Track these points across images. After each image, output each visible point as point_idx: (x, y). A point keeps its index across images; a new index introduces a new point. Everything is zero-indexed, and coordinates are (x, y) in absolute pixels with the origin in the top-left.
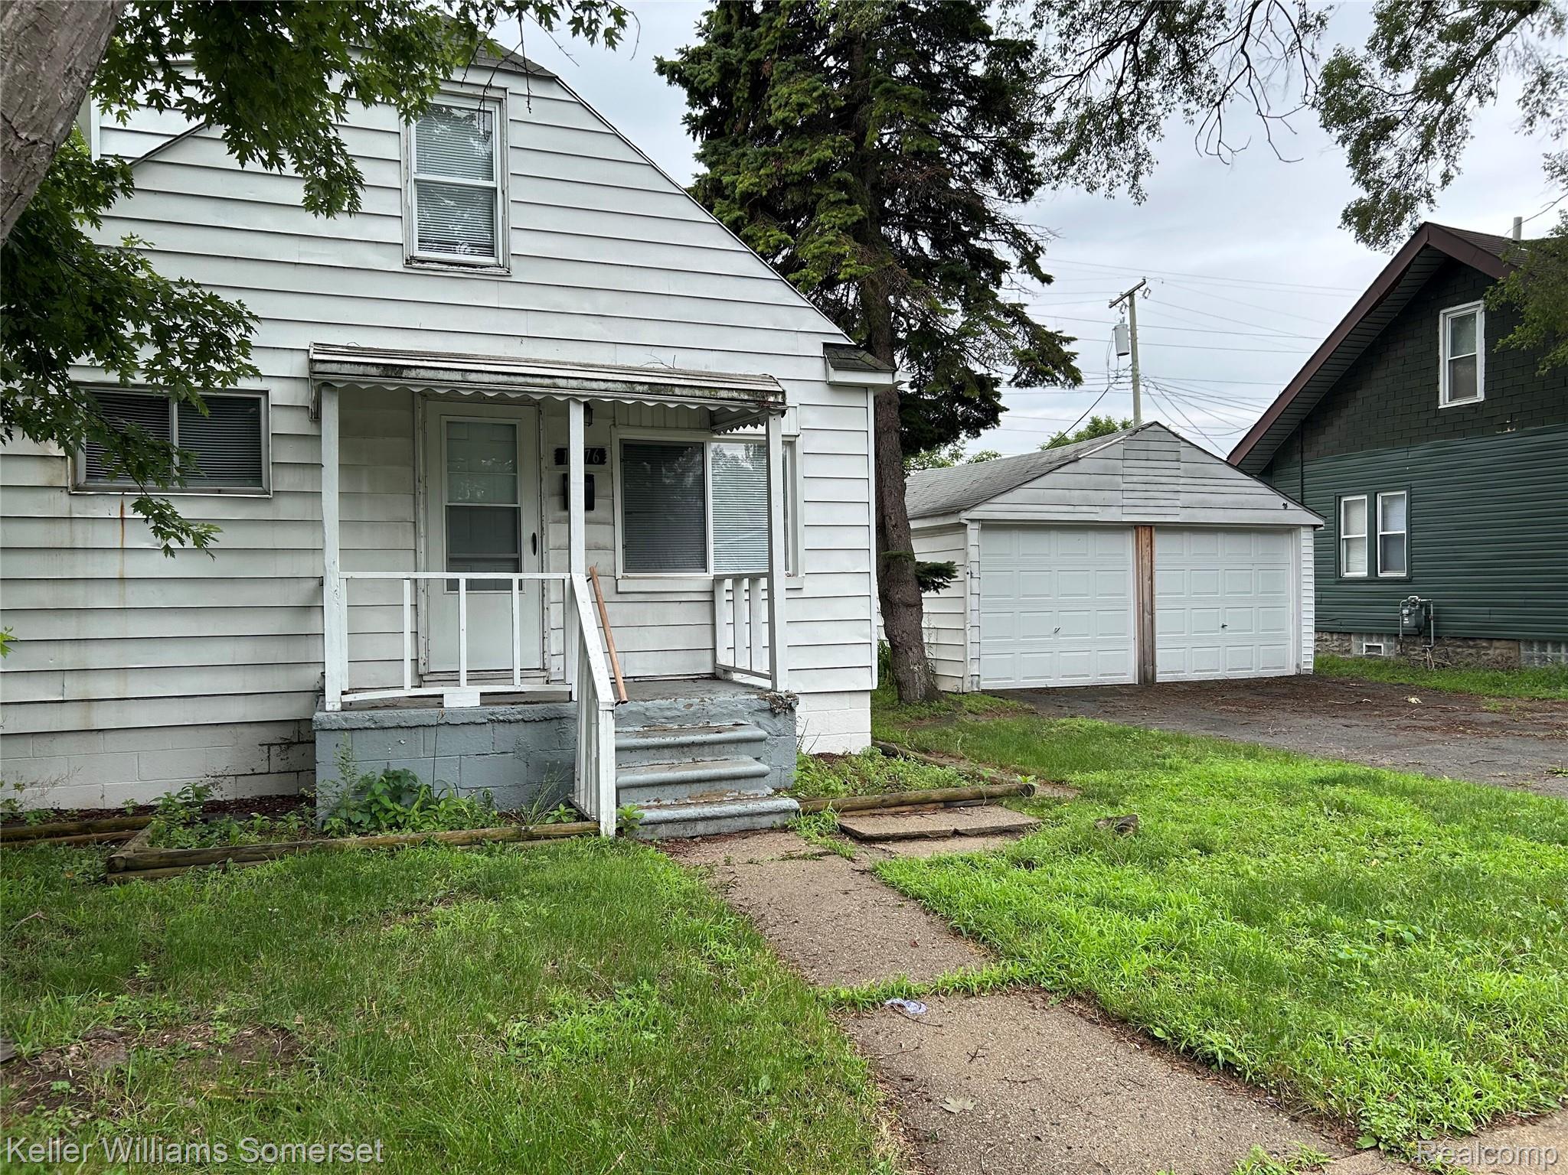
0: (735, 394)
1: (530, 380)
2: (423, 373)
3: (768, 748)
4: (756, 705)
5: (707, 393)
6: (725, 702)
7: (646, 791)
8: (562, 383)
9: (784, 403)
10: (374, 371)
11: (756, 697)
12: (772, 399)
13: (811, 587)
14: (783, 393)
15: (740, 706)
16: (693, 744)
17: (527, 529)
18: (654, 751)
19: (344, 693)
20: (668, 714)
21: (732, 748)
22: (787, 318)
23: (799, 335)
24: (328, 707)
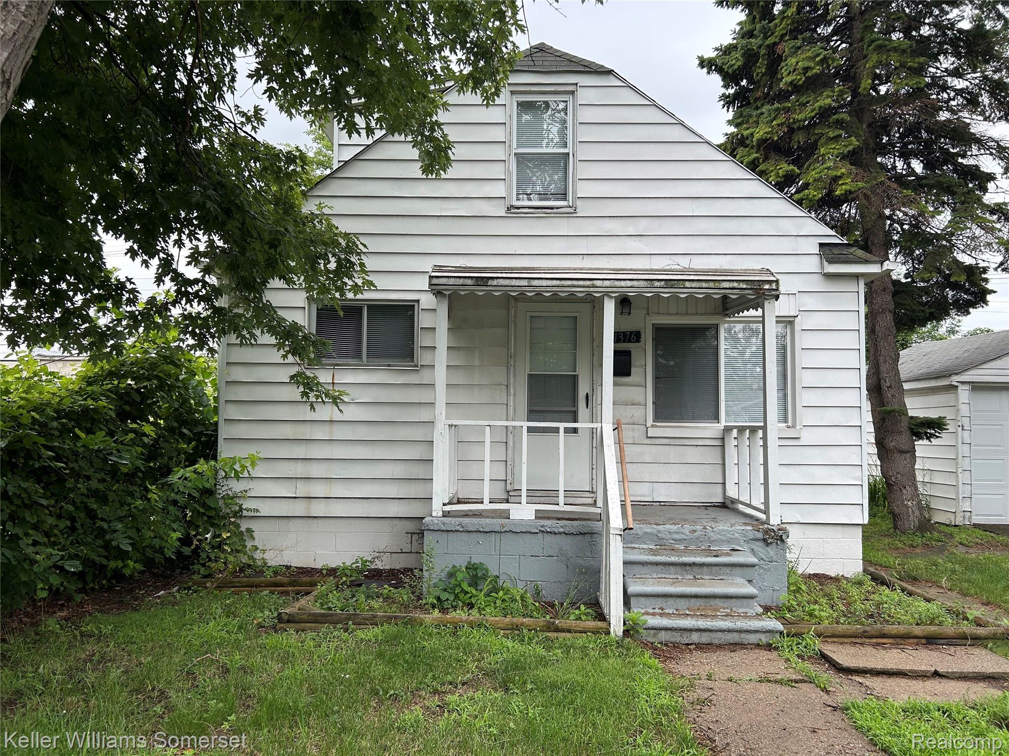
0: (735, 285)
1: (575, 283)
2: (502, 282)
3: (761, 571)
4: (751, 535)
5: (712, 285)
6: (723, 530)
7: (652, 600)
8: (598, 283)
9: (777, 290)
10: (469, 282)
11: (750, 528)
12: (767, 287)
13: (807, 437)
14: (777, 281)
15: (737, 535)
16: (694, 564)
17: (583, 389)
18: (662, 567)
19: (444, 505)
20: (676, 536)
21: (727, 570)
22: (788, 226)
23: (798, 238)
24: (434, 514)
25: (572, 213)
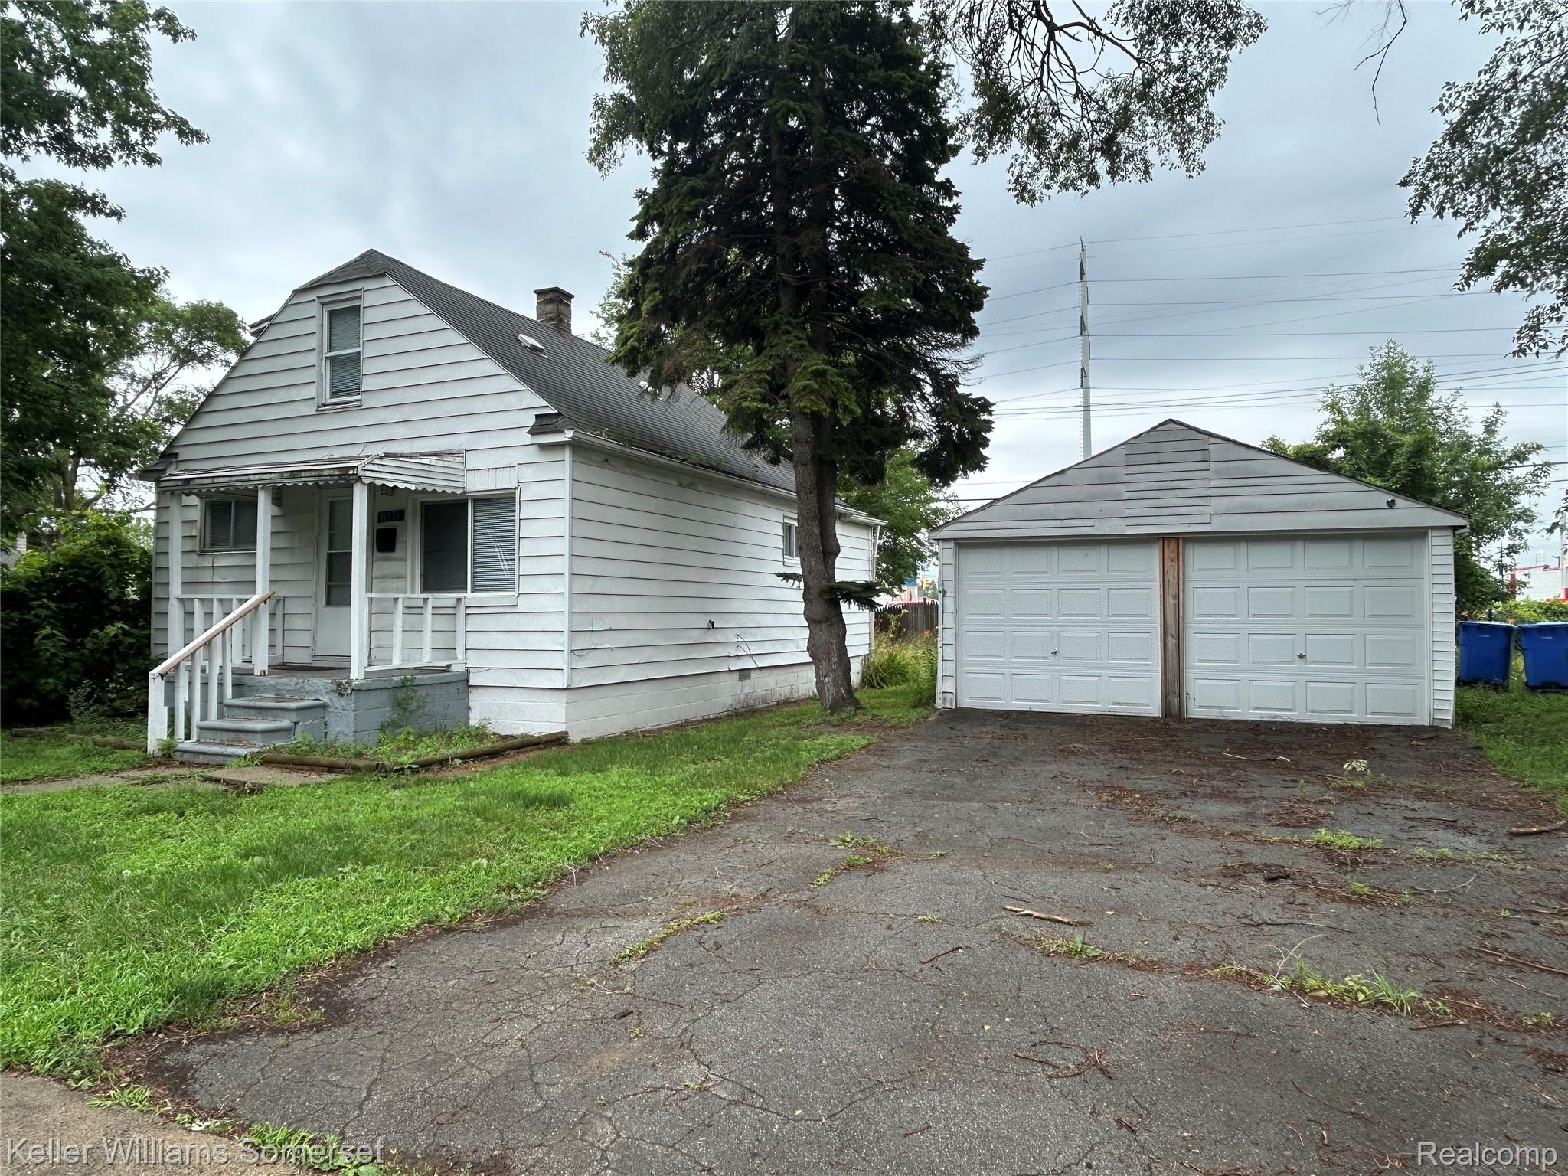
0: (331, 472)
5: (317, 473)
10: (180, 483)
11: (331, 681)
12: (351, 472)
13: (523, 604)
18: (247, 710)
23: (520, 411)
25: (358, 408)
